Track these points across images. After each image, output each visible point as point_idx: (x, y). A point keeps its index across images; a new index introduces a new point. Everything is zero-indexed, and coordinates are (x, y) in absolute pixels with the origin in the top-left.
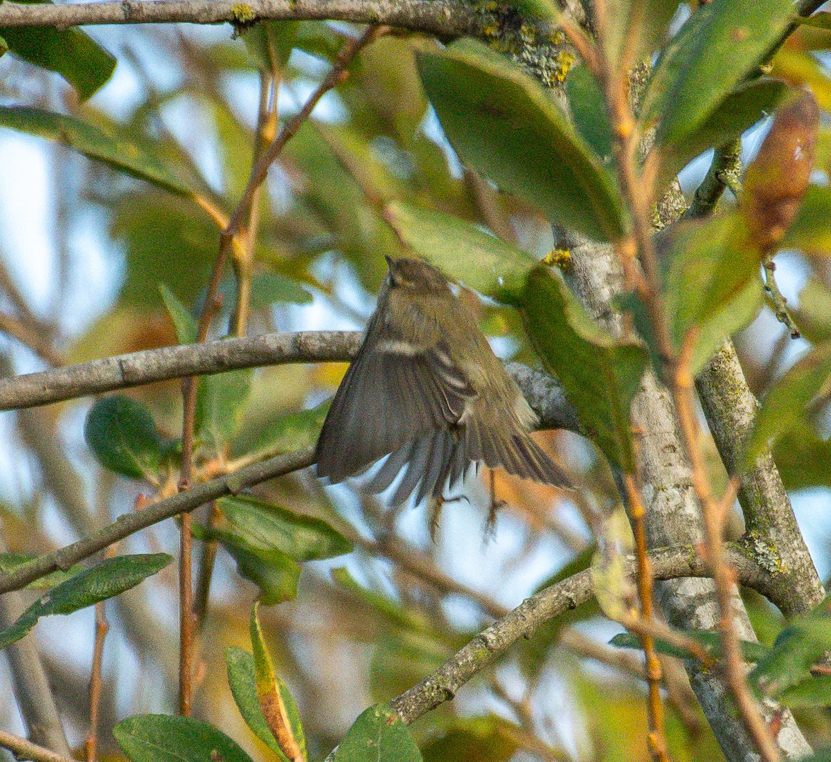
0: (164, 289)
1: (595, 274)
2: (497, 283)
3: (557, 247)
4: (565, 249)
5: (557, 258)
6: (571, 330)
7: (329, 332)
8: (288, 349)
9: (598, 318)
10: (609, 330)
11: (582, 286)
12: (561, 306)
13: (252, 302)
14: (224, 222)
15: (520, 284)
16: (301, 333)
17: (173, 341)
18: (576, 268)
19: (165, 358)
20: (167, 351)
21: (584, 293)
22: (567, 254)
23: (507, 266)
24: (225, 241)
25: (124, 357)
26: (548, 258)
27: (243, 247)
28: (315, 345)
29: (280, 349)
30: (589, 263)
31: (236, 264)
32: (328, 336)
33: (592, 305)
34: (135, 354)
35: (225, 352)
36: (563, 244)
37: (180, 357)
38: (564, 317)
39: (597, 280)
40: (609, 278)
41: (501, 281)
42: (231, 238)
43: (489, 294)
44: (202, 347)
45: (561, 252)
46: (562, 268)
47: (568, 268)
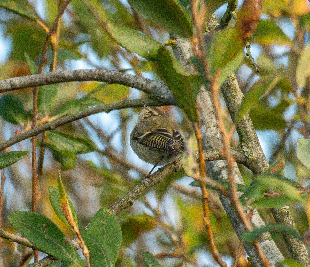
0: (26, 55)
1: (184, 48)
2: (148, 53)
3: (170, 39)
4: (173, 39)
5: (170, 43)
6: (174, 70)
7: (87, 70)
8: (72, 76)
9: (185, 65)
10: (189, 70)
11: (180, 53)
12: (170, 61)
13: (58, 59)
14: (48, 30)
15: (155, 53)
16: (77, 70)
17: (30, 74)
18: (177, 46)
19: (27, 80)
20: (27, 77)
21: (180, 55)
22: (174, 41)
23: (151, 46)
24: (48, 37)
25: (11, 79)
26: (167, 42)
27: (55, 39)
28: (82, 75)
29: (69, 76)
30: (182, 45)
31: (52, 45)
32: (86, 72)
33: (183, 60)
34: (15, 78)
35: (49, 78)
36: (172, 38)
37: (32, 79)
38: (172, 65)
39: (185, 51)
40: (189, 50)
41: (149, 52)
42: (50, 36)
43: (144, 57)
44: (40, 76)
45: (172, 40)
46: (172, 46)
47: (174, 47)
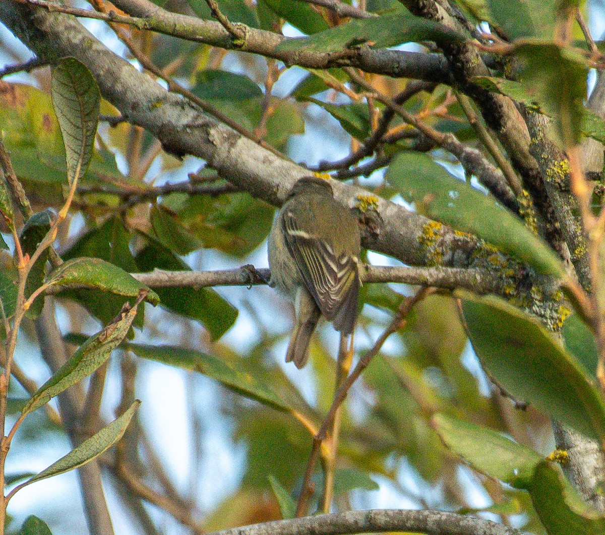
0: (272, 479)
1: (585, 467)
2: (514, 473)
3: (558, 449)
4: (564, 449)
5: (558, 456)
6: (567, 508)
7: (392, 510)
8: (362, 522)
9: (587, 500)
10: (595, 508)
11: (576, 476)
12: (559, 490)
13: (335, 488)
14: (314, 431)
15: (529, 474)
16: (372, 510)
17: (279, 516)
18: (571, 463)
19: (273, 529)
20: (273, 524)
21: (577, 482)
22: (565, 453)
23: (521, 460)
24: (316, 444)
25: (242, 528)
26: (551, 455)
27: (328, 449)
28: (382, 520)
29: (356, 522)
30: (581, 459)
31: (323, 462)
32: (391, 513)
33: (583, 490)
34: (250, 526)
35: (316, 525)
36: (563, 445)
37: (283, 528)
38: (562, 498)
39: (587, 472)
40: (596, 471)
41: (516, 472)
42: (320, 442)
43: (507, 482)
44: (299, 521)
45: (561, 452)
46: (561, 463)
47: (566, 463)
